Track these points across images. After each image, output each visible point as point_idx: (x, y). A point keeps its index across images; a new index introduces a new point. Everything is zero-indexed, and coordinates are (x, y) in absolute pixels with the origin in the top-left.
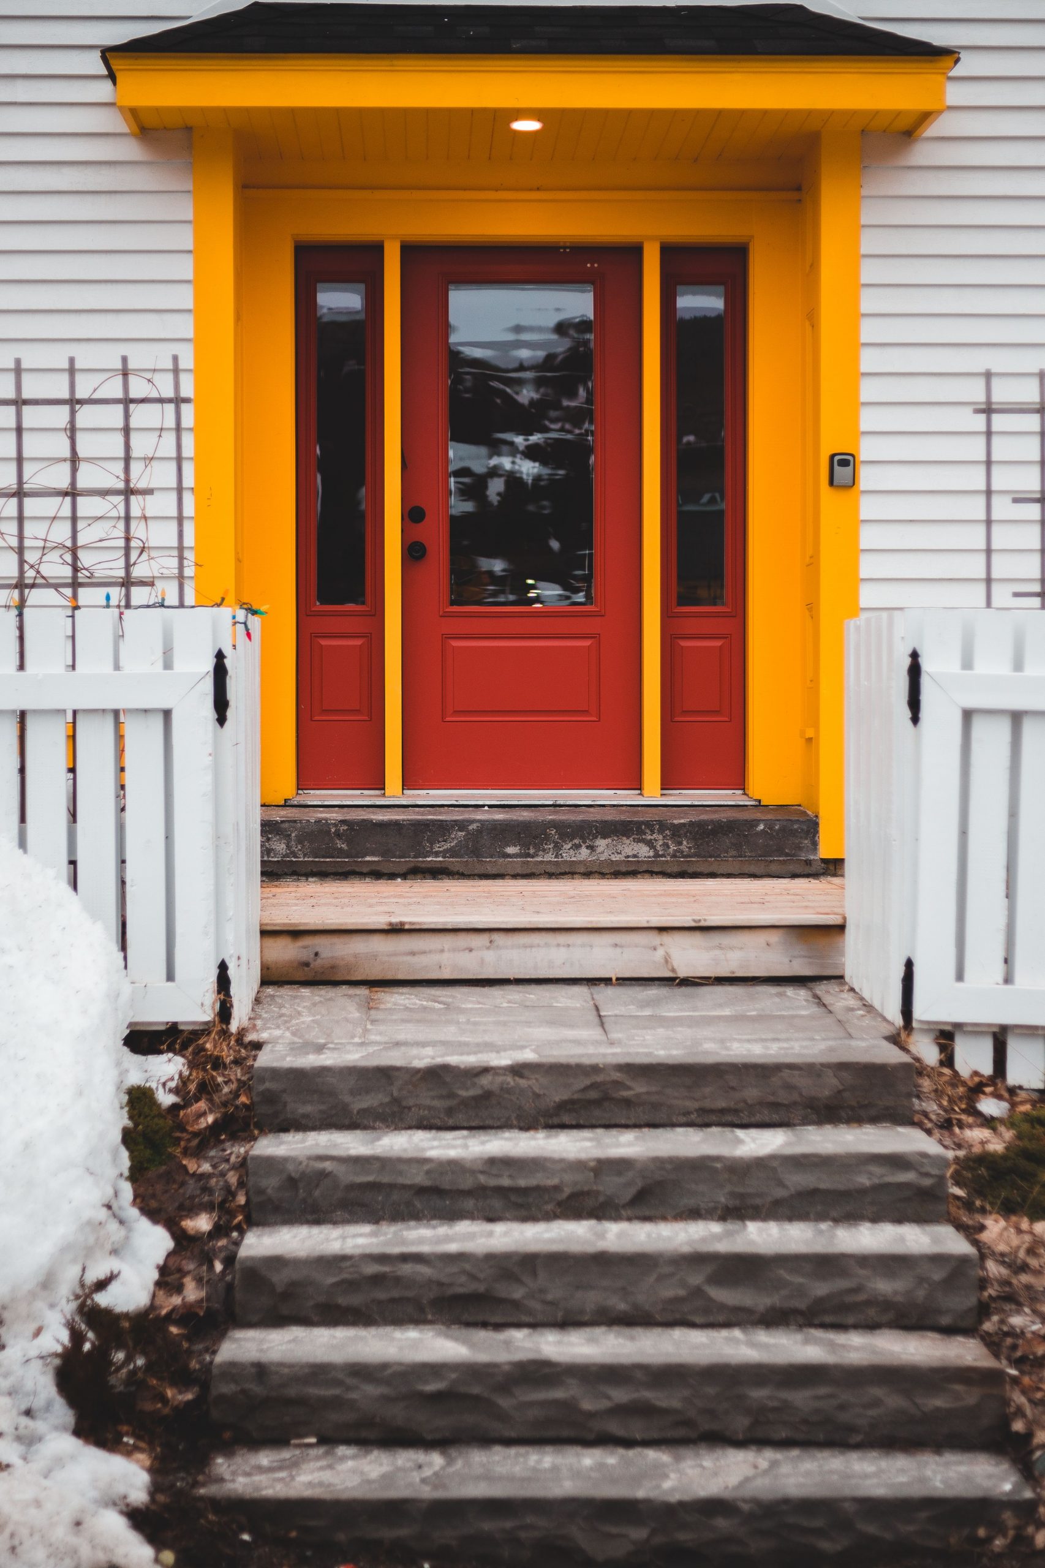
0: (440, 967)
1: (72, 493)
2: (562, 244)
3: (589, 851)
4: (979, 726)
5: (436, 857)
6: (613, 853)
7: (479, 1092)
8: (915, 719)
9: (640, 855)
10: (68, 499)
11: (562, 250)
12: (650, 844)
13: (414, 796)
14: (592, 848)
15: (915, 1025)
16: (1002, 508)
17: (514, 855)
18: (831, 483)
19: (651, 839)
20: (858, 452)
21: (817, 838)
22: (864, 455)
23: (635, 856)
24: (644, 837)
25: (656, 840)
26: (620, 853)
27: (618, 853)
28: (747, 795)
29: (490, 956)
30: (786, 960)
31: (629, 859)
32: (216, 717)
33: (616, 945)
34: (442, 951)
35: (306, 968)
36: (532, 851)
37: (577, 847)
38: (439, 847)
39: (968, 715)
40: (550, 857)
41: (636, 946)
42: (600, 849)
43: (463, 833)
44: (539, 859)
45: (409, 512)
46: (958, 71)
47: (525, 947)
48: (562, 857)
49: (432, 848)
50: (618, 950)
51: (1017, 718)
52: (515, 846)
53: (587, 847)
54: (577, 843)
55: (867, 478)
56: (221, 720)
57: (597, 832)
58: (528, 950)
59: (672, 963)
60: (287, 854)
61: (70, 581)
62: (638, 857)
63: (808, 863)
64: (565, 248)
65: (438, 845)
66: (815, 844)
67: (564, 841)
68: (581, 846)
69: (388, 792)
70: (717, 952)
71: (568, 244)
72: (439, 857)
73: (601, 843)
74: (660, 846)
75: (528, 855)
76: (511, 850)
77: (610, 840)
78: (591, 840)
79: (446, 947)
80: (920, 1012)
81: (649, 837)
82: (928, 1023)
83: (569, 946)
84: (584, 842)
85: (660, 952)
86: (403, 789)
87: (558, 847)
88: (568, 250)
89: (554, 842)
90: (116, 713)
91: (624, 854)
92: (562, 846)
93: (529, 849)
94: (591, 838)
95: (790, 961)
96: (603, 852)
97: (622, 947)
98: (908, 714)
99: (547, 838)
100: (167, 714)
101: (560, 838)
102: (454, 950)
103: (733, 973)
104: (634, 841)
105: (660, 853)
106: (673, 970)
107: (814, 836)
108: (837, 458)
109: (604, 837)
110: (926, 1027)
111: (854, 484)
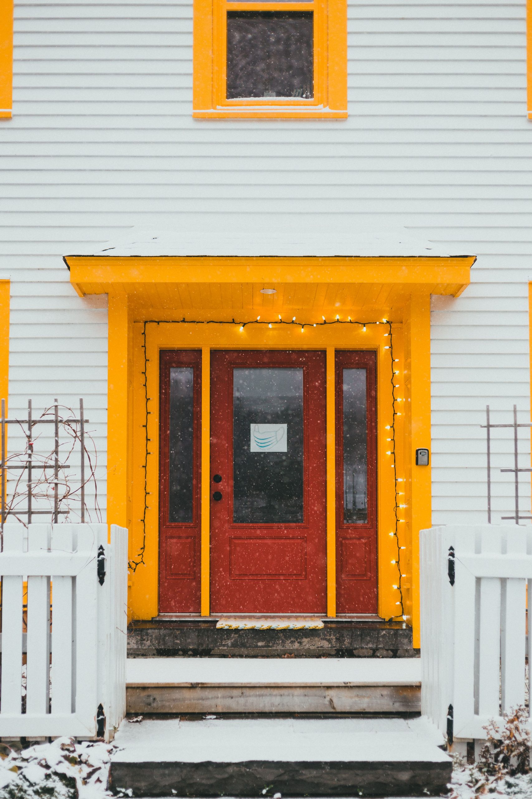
0: (217, 706)
1: (30, 467)
2: (287, 349)
3: (299, 644)
4: (484, 585)
5: (224, 647)
6: (311, 646)
7: (226, 776)
8: (452, 582)
9: (324, 646)
10: (27, 470)
11: (288, 352)
12: (329, 641)
13: (216, 616)
14: (300, 643)
15: (454, 740)
16: (496, 475)
17: (262, 646)
18: (417, 464)
19: (330, 639)
20: (430, 448)
21: (411, 639)
22: (432, 450)
23: (321, 647)
24: (326, 637)
25: (332, 639)
26: (314, 646)
27: (313, 646)
28: (378, 616)
29: (242, 700)
30: (391, 704)
31: (319, 648)
32: (99, 580)
33: (305, 695)
34: (218, 698)
35: (149, 707)
36: (271, 644)
37: (292, 642)
38: (225, 642)
39: (478, 580)
40: (280, 647)
41: (316, 696)
42: (304, 644)
43: (237, 635)
44: (275, 648)
45: (214, 477)
46: (475, 265)
47: (260, 696)
48: (286, 648)
49: (222, 642)
50: (307, 698)
51: (503, 581)
52: (263, 642)
53: (298, 642)
54: (293, 640)
55: (434, 461)
56: (101, 581)
57: (303, 635)
58: (261, 697)
59: (333, 704)
60: (150, 645)
61: (27, 510)
62: (323, 648)
63: (407, 651)
64: (289, 351)
65: (224, 641)
66: (410, 642)
67: (287, 639)
68: (295, 642)
69: (202, 614)
70: (357, 699)
71: (290, 349)
72: (225, 647)
73: (305, 640)
74: (334, 642)
75: (269, 646)
76: (260, 644)
77: (309, 639)
78: (300, 639)
79: (220, 695)
80: (457, 733)
81: (328, 638)
82: (461, 739)
83: (281, 695)
84: (297, 640)
85: (328, 699)
86: (210, 613)
87: (283, 642)
88: (291, 352)
89: (282, 640)
90: (49, 578)
91: (316, 646)
92: (286, 642)
93: (269, 643)
94: (300, 638)
95: (393, 704)
96: (306, 645)
97: (308, 696)
98: (448, 579)
99: (278, 638)
100: (74, 578)
101: (285, 638)
102: (223, 697)
103: (365, 710)
104: (321, 640)
105: (334, 645)
106: (334, 708)
107: (410, 637)
108: (419, 452)
109: (306, 638)
110: (460, 741)
111: (428, 464)
